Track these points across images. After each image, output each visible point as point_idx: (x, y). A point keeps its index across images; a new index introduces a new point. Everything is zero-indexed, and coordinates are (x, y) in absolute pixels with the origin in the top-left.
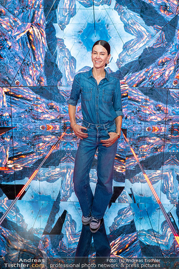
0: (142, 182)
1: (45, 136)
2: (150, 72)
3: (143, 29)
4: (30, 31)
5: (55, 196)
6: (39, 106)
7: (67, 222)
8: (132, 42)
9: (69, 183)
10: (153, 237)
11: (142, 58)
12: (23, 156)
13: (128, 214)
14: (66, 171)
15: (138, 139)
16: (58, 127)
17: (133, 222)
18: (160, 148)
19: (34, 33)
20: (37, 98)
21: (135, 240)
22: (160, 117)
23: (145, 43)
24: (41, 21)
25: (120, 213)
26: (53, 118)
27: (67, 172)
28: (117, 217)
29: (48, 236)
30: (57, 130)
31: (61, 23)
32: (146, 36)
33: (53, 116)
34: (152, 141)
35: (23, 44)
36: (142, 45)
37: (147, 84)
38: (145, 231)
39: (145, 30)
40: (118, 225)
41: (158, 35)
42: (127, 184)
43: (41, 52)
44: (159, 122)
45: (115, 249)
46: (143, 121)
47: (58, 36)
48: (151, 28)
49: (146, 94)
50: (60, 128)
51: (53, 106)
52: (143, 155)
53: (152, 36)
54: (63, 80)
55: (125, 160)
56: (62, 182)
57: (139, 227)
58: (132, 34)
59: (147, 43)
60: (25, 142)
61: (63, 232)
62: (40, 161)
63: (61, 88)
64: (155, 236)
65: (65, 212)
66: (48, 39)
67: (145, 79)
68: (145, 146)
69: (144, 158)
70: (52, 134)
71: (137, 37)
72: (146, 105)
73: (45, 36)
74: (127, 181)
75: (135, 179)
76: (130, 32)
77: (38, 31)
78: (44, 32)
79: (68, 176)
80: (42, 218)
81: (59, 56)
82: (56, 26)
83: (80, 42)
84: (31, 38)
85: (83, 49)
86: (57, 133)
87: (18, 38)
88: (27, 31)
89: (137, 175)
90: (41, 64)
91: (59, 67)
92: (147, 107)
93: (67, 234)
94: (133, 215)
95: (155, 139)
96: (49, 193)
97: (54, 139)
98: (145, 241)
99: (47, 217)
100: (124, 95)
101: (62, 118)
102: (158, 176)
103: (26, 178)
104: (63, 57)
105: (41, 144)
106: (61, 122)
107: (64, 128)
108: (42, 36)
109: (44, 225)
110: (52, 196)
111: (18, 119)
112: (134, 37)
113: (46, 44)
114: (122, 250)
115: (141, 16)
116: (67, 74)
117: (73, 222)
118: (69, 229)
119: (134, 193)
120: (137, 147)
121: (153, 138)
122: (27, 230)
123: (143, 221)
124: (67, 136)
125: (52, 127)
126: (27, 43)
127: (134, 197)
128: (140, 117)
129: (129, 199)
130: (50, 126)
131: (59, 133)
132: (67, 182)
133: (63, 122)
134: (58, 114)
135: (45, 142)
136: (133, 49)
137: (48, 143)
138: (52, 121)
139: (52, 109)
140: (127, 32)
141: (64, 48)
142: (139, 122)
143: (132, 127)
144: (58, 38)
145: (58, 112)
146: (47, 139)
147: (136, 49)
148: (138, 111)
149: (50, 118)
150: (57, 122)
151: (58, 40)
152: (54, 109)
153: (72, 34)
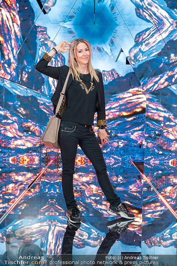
1: (17, 174)
6: (8, 127)
8: (147, 33)
9: (53, 248)
14: (47, 228)
16: (37, 159)
20: (5, 116)
23: (167, 33)
26: (29, 145)
27: (50, 229)
30: (35, 165)
32: (169, 24)
33: (30, 142)
39: (167, 15)
43: (13, 45)
46: (166, 150)
47: (38, 23)
48: (175, 12)
49: (169, 109)
50: (39, 161)
51: (29, 127)
54: (44, 89)
66: (23, 27)
70: (28, 170)
73: (19, 23)
74: (143, 243)
75: (154, 242)
76: (144, 18)
78: (17, 17)
79: (50, 236)
81: (40, 52)
83: (71, 32)
86: (35, 169)
90: (11, 64)
97: (30, 178)
100: (138, 110)
101: (42, 146)
105: (11, 186)
106: (41, 152)
107: (45, 160)
108: (13, 22)
112: (149, 25)
113: (19, 33)
124: (50, 173)
125: (28, 160)
130: (25, 158)
131: (39, 168)
132: (50, 246)
133: (44, 151)
134: (37, 139)
135: (16, 182)
136: (149, 43)
137: (22, 184)
138: (28, 150)
139: (27, 132)
140: (140, 18)
141: (46, 39)
142: (161, 152)
143: (150, 159)
144: (38, 27)
145: (37, 136)
146: (20, 178)
147: (154, 42)
148: (158, 135)
149: (24, 145)
150: (35, 151)
151: (39, 29)
152: (31, 132)
153: (59, 19)
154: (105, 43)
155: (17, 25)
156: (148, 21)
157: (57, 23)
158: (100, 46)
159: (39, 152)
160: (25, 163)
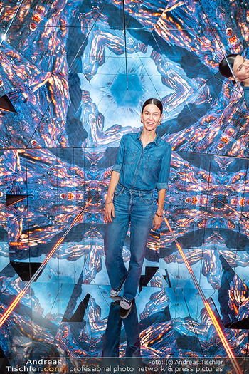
0: (178, 262)
1: (66, 206)
2: (192, 133)
3: (184, 82)
4: (50, 82)
5: (77, 277)
6: (59, 170)
7: (90, 308)
8: (171, 97)
9: (93, 262)
10: (190, 326)
11: (182, 116)
12: (40, 230)
13: (162, 299)
15: (176, 211)
16: (81, 195)
17: (167, 308)
18: (201, 222)
19: (55, 84)
20: (57, 161)
21: (169, 330)
22: (202, 186)
23: (186, 98)
24: (63, 69)
25: (153, 298)
26: (75, 185)
27: (91, 248)
28: (149, 303)
29: (67, 323)
30: (80, 200)
31: (87, 73)
32: (187, 91)
33: (76, 182)
34: (191, 214)
35: (41, 96)
36: (182, 101)
37: (187, 147)
38: (181, 319)
39: (186, 83)
40: (150, 312)
41: (202, 89)
42: (162, 264)
43: (63, 106)
44: (200, 192)
45: (146, 340)
46: (181, 190)
47: (82, 88)
48: (194, 82)
49: (185, 159)
50: (83, 197)
51: (76, 171)
52: (181, 231)
53: (195, 91)
54: (88, 141)
55: (159, 235)
56: (85, 260)
57: (173, 315)
58: (172, 88)
59: (188, 98)
60: (42, 213)
61: (85, 319)
62: (59, 235)
63: (86, 150)
64: (193, 326)
65: (88, 296)
66: (71, 91)
67: (185, 141)
68: (184, 220)
69: (182, 234)
70: (75, 204)
71: (177, 91)
72: (186, 172)
73: (68, 88)
74: (161, 260)
75: (171, 259)
76: (168, 86)
77: (60, 81)
78: (67, 83)
79: (92, 254)
80: (61, 303)
81: (85, 111)
82: (81, 76)
83: (109, 96)
84: (51, 90)
85: (113, 105)
86: (80, 203)
87: (35, 89)
88: (46, 81)
89: (174, 253)
90: (62, 121)
91: (84, 125)
92: (187, 174)
93: (90, 321)
94: (168, 300)
95: (195, 212)
96: (69, 273)
97: (76, 210)
98: (181, 330)
99: (67, 301)
101: (85, 185)
102: (199, 255)
103: (43, 256)
104: (89, 113)
105: (61, 216)
106: (85, 190)
107: (88, 197)
108: (63, 88)
109: (63, 311)
110: (73, 277)
111: (34, 185)
112: (172, 91)
113: (68, 97)
114: (155, 341)
115: (182, 67)
116: (93, 133)
117: (97, 307)
118: (93, 315)
119: (170, 274)
120: (173, 221)
121: (193, 211)
122: (43, 317)
123: (180, 307)
124: (92, 206)
125: (74, 196)
126: (46, 95)
127: (169, 280)
128: (179, 185)
129: (163, 282)
130: (73, 194)
131: (83, 203)
132: (91, 260)
133: (87, 190)
134: (82, 180)
135: (66, 213)
136: (172, 106)
137: (70, 214)
138: (75, 189)
139: (74, 174)
140: (165, 85)
141: (89, 102)
142: (177, 192)
143: (169, 197)
144: (83, 91)
145: (81, 178)
146: (68, 210)
147: (176, 105)
148: (177, 179)
149: (72, 185)
150: (80, 189)
151: (83, 93)
152: (77, 174)
153: (100, 85)
154: (136, 106)
157: (98, 88)
158: (132, 108)
159: (83, 190)
160: (73, 198)
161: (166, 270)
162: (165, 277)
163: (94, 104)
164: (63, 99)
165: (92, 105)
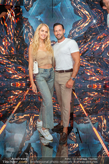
0: (85, 123)
1: (15, 91)
2: (92, 45)
6: (10, 68)
7: (31, 153)
8: (79, 22)
11: (86, 34)
15: (83, 93)
18: (98, 99)
20: (8, 63)
22: (98, 78)
24: (11, 3)
30: (24, 87)
31: (26, 6)
32: (89, 19)
33: (21, 76)
34: (92, 95)
39: (88, 13)
41: (98, 17)
43: (12, 27)
44: (97, 81)
46: (86, 80)
47: (24, 16)
50: (25, 85)
51: (20, 69)
53: (95, 18)
63: (27, 56)
67: (88, 49)
68: (87, 98)
70: (20, 89)
71: (83, 18)
73: (14, 15)
75: (80, 121)
76: (78, 15)
78: (14, 13)
79: (31, 119)
81: (25, 31)
86: (23, 89)
90: (11, 37)
91: (25, 40)
97: (21, 93)
101: (27, 78)
102: (96, 120)
104: (28, 32)
105: (12, 97)
106: (27, 81)
108: (12, 16)
112: (81, 18)
113: (14, 21)
117: (35, 153)
120: (81, 99)
121: (93, 93)
127: (79, 134)
128: (84, 77)
130: (19, 83)
131: (25, 88)
132: (31, 123)
134: (24, 75)
135: (14, 95)
136: (80, 27)
137: (17, 96)
138: (20, 80)
139: (20, 71)
140: (76, 14)
141: (28, 25)
142: (83, 81)
143: (78, 85)
144: (24, 18)
145: (24, 73)
146: (16, 93)
147: (82, 27)
148: (83, 73)
149: (18, 77)
150: (23, 80)
152: (21, 71)
153: (35, 14)
155: (14, 17)
156: (80, 16)
157: (33, 16)
159: (25, 81)
160: (19, 86)
161: (77, 128)
162: (76, 133)
163: (32, 27)
164: (11, 23)
165: (30, 27)
